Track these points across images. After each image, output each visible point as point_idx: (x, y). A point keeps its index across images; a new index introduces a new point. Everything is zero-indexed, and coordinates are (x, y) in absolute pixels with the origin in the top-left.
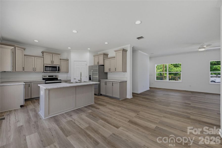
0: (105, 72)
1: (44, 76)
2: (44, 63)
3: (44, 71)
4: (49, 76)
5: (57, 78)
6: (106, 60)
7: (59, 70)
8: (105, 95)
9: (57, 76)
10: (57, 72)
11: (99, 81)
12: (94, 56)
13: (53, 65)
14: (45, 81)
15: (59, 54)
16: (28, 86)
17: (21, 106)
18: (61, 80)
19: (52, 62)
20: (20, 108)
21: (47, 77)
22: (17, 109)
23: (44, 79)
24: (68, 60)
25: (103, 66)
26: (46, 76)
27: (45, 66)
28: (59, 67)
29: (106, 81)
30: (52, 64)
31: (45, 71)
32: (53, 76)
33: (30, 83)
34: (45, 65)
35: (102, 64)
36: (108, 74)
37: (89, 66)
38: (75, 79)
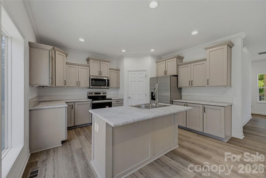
0: (179, 86)
1: (90, 94)
2: (91, 75)
3: (90, 87)
4: (95, 94)
5: (105, 96)
6: (180, 67)
7: (108, 85)
8: (186, 127)
9: (105, 93)
10: (105, 87)
11: (171, 102)
12: (157, 63)
13: (101, 77)
14: (91, 100)
15: (108, 62)
16: (71, 107)
17: (63, 142)
18: (111, 99)
19: (100, 73)
20: (62, 145)
21: (94, 95)
22: (57, 147)
23: (89, 97)
24: (119, 70)
25: (176, 77)
26: (92, 94)
27: (92, 79)
28: (108, 80)
29: (186, 103)
30: (99, 76)
31: (92, 86)
32: (100, 93)
33: (73, 103)
34: (92, 77)
35: (175, 74)
36: (183, 90)
37: (150, 78)
38: (130, 98)
